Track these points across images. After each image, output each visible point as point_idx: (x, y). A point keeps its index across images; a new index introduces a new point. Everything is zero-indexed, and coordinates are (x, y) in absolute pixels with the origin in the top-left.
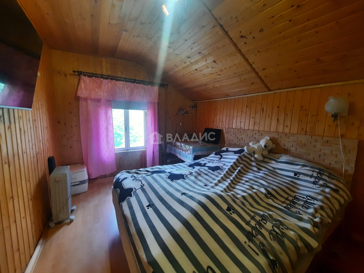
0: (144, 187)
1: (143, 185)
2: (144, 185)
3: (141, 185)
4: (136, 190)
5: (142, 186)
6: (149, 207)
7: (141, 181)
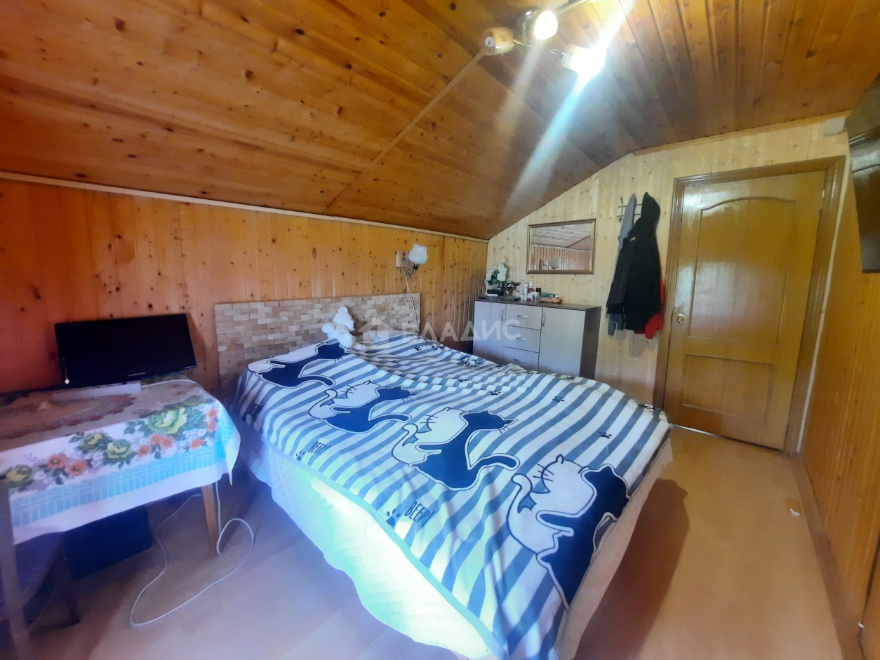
0: (564, 455)
1: (560, 459)
2: (561, 455)
3: (562, 463)
4: (583, 468)
5: (563, 459)
6: (607, 435)
7: (545, 469)
